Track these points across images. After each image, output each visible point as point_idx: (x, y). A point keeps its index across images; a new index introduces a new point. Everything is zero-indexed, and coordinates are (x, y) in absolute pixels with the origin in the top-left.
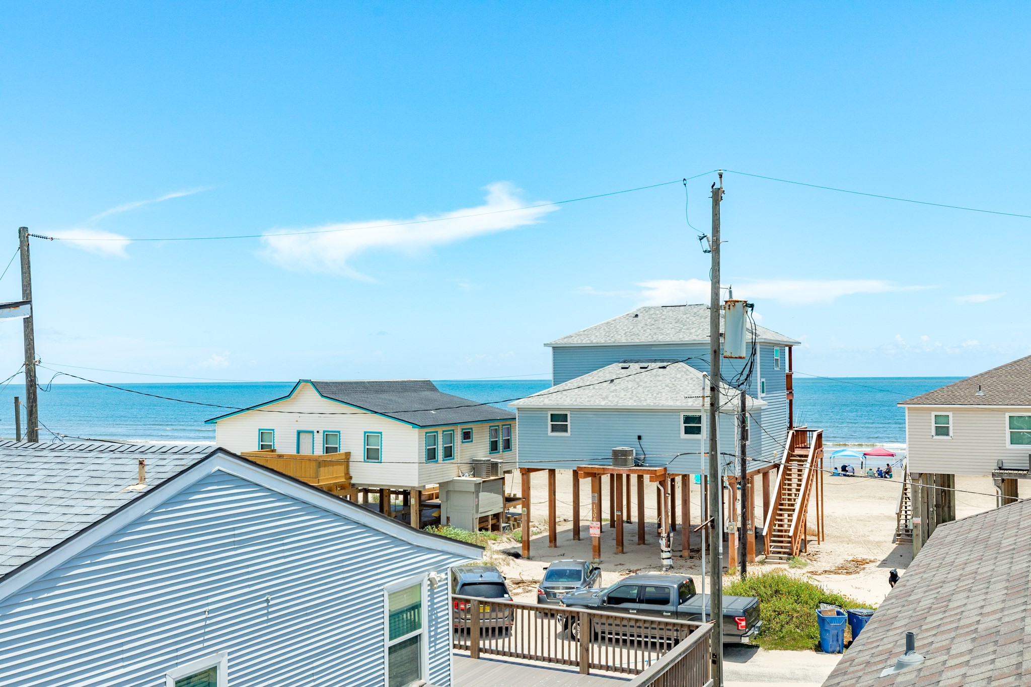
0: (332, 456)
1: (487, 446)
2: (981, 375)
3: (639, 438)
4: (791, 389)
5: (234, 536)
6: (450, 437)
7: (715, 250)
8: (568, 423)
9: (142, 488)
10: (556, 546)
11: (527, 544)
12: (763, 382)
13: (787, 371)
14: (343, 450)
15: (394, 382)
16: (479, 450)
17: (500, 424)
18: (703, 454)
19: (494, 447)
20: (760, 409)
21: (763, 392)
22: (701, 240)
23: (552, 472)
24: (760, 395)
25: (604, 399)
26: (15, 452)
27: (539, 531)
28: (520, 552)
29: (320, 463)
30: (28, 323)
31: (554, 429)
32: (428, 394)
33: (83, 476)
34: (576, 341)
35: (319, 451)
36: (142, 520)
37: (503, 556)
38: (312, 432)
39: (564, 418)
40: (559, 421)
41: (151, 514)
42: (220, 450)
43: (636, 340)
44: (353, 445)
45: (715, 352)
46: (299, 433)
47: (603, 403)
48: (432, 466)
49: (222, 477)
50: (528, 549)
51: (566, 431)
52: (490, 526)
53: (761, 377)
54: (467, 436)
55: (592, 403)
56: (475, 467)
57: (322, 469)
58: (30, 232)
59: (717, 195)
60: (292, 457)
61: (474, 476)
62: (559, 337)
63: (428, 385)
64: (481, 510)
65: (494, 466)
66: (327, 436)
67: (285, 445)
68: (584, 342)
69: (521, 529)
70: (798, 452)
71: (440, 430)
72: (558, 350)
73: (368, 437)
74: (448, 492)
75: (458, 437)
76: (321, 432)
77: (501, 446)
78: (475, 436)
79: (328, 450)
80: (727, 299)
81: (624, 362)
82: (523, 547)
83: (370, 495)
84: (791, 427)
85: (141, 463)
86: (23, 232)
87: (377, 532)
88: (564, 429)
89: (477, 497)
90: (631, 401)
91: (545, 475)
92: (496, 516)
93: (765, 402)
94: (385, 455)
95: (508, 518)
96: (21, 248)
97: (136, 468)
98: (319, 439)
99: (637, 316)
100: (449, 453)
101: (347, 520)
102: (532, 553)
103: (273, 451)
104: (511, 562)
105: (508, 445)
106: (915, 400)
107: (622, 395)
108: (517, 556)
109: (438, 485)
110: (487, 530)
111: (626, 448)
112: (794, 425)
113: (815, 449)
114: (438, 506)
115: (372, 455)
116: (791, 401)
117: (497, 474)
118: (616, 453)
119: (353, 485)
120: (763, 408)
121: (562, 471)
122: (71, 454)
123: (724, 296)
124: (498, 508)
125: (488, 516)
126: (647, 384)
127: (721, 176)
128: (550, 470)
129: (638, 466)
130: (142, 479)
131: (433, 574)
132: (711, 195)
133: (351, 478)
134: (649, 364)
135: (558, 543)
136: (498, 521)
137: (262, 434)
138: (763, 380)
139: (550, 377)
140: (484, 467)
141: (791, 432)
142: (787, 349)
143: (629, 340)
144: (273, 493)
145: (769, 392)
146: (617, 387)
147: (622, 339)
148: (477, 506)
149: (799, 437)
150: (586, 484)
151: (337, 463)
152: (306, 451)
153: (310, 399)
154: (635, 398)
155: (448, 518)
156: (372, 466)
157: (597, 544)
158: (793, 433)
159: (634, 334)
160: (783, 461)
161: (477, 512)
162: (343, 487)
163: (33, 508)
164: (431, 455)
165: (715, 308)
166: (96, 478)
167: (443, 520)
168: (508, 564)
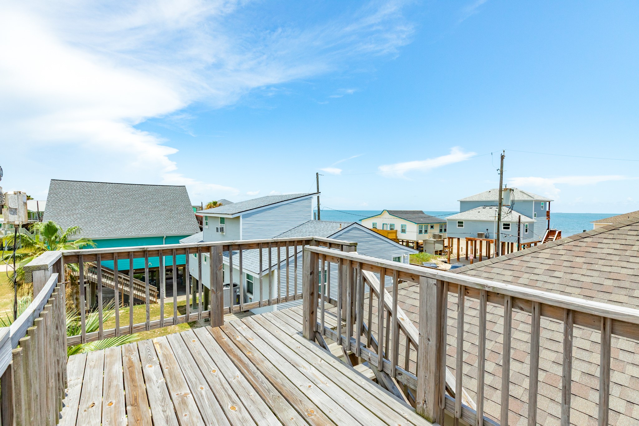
0: (391, 231)
1: (439, 230)
2: (631, 213)
3: (487, 230)
4: (549, 216)
5: (358, 240)
6: (427, 227)
7: (501, 174)
8: (463, 224)
9: (341, 229)
10: (459, 261)
11: (449, 260)
12: (535, 214)
13: (547, 210)
14: (395, 229)
15: (411, 211)
16: (436, 231)
17: (443, 224)
18: (494, 234)
19: (441, 231)
20: (533, 222)
21: (535, 217)
22: (497, 170)
23: (459, 239)
24: (534, 217)
25: (476, 217)
26: (318, 222)
27: (454, 256)
28: (447, 262)
29: (389, 233)
30: (318, 197)
31: (459, 226)
32: (421, 215)
33: (330, 227)
34: (468, 200)
35: (389, 229)
36: (340, 235)
37: (441, 262)
38: (387, 224)
39: (462, 223)
40: (460, 223)
41: (342, 234)
42: (356, 223)
43: (489, 199)
44: (398, 228)
45: (500, 204)
46: (383, 224)
47: (475, 219)
48: (421, 235)
49: (356, 228)
50: (450, 261)
51: (463, 227)
52: (438, 254)
53: (534, 212)
54: (432, 227)
55: (471, 218)
56: (434, 236)
57: (389, 234)
58: (319, 174)
59: (502, 157)
60: (381, 230)
61: (434, 239)
62: (463, 198)
63: (421, 212)
64: (435, 249)
65: (440, 236)
66: (391, 225)
67: (379, 227)
68: (471, 200)
69: (447, 256)
70: (550, 237)
71: (423, 225)
72: (462, 202)
73: (402, 226)
74: (425, 243)
75: (429, 227)
76: (389, 224)
77: (443, 230)
78: (434, 227)
79: (391, 229)
80: (505, 188)
81: (484, 206)
82: (448, 260)
83: (404, 243)
84: (548, 229)
85: (340, 224)
86: (317, 174)
87: (390, 243)
88: (462, 226)
89: (435, 245)
90: (485, 218)
91: (457, 239)
92: (441, 251)
93: (535, 220)
94: (407, 230)
95: (445, 252)
96: (317, 177)
97: (339, 225)
98: (389, 226)
99: (490, 192)
100: (426, 231)
101: (383, 240)
102: (451, 262)
103: (377, 229)
104: (443, 264)
105: (445, 230)
106: (598, 221)
107: (482, 216)
108: (446, 262)
109: (422, 241)
110: (437, 254)
111: (482, 233)
112: (550, 228)
113: (557, 236)
114: (423, 247)
115: (403, 231)
116: (549, 221)
117: (441, 239)
118: (478, 234)
119: (398, 239)
120: (535, 222)
121: (462, 238)
122: (328, 223)
123: (504, 187)
124: (441, 249)
125: (438, 251)
126: (491, 213)
127: (504, 151)
128: (458, 238)
129: (486, 238)
130: (341, 228)
131: (404, 255)
132: (501, 157)
133: (397, 237)
134: (493, 207)
135: (460, 260)
136: (441, 252)
137: (373, 224)
138: (535, 213)
139: (459, 211)
140: (437, 236)
141: (548, 231)
142: (548, 203)
143: (486, 199)
144: (367, 233)
145: (537, 217)
146: (480, 214)
147: (484, 199)
148: (434, 248)
149: (552, 233)
150: (469, 242)
151: (393, 233)
152: (385, 229)
153: (387, 215)
154: (486, 217)
155: (425, 250)
156: (403, 234)
157: (472, 261)
158: (549, 231)
159: (488, 198)
160: (543, 240)
161: (434, 249)
162: (395, 239)
163: (322, 232)
164: (421, 232)
165: (501, 191)
166: (332, 227)
167: (424, 250)
168: (442, 264)
